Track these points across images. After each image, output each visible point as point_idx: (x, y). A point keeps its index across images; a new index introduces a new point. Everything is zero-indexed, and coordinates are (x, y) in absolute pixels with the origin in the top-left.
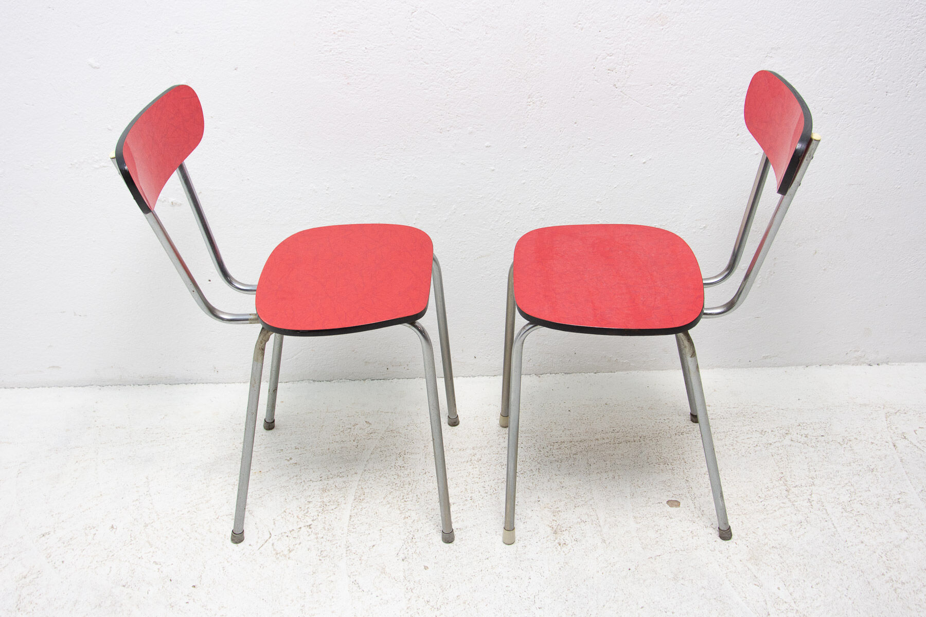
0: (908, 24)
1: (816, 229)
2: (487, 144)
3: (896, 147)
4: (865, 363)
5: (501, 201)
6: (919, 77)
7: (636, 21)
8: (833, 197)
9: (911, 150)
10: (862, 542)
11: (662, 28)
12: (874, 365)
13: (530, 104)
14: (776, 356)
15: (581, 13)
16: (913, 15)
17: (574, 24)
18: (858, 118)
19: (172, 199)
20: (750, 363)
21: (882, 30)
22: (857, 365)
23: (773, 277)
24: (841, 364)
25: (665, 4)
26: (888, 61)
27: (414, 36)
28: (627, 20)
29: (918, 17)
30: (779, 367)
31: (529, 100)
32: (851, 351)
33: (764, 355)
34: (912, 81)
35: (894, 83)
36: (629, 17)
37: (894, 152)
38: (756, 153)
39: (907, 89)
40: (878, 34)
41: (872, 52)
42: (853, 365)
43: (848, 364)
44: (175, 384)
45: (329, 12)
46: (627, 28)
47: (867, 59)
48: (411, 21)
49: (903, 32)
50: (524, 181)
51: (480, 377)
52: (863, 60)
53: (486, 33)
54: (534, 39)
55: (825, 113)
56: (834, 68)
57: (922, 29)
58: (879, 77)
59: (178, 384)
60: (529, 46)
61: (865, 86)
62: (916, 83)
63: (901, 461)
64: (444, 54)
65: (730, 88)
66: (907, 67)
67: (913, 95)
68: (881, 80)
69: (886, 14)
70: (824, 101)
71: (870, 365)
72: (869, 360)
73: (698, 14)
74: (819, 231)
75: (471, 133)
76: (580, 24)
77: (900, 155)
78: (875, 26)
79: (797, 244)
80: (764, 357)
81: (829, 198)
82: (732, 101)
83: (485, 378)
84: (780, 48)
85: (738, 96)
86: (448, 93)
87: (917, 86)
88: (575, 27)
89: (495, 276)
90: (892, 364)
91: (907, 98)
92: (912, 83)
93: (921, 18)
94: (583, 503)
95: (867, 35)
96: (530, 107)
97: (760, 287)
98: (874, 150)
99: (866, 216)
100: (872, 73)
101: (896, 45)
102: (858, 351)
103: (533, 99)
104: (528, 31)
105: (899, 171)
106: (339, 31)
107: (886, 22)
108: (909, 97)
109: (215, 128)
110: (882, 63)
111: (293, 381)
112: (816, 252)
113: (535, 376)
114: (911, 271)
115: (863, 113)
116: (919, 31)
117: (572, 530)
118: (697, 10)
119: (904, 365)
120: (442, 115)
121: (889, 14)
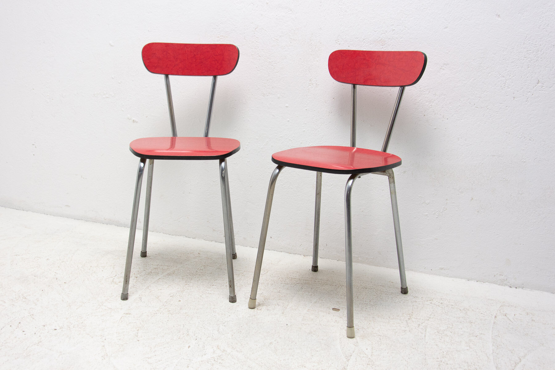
0: (525, 55)
1: (472, 183)
2: (287, 105)
3: (521, 134)
4: (507, 285)
5: (292, 140)
6: (534, 89)
7: (368, 42)
8: (482, 162)
9: (531, 137)
10: (437, 345)
11: (382, 47)
12: (513, 288)
13: (310, 84)
14: (448, 269)
15: (339, 35)
16: (527, 50)
17: (336, 41)
18: (497, 113)
19: (134, 119)
20: (431, 271)
21: (509, 58)
22: (502, 285)
23: (445, 212)
24: (491, 283)
25: (384, 33)
26: (514, 77)
27: (256, 41)
28: (364, 41)
29: (531, 51)
30: (450, 277)
31: (310, 82)
32: (497, 274)
33: (440, 267)
34: (529, 92)
35: (518, 92)
36: (364, 39)
37: (520, 137)
38: (435, 128)
39: (526, 97)
40: (507, 61)
41: (504, 71)
42: (499, 285)
43: (496, 284)
44: (120, 226)
45: (217, 26)
46: (364, 46)
47: (501, 75)
48: (254, 33)
49: (522, 60)
50: (304, 130)
51: (272, 251)
52: (498, 76)
53: (291, 43)
54: (315, 48)
55: (476, 107)
56: (481, 79)
57: (534, 59)
58: (509, 87)
59: (121, 226)
60: (312, 51)
61: (500, 92)
62: (532, 93)
63: (494, 323)
64: (269, 52)
65: (420, 86)
66: (526, 82)
67: (531, 101)
68: (510, 89)
69: (510, 48)
70: (476, 99)
71: (510, 287)
72: (510, 284)
73: (402, 40)
74: (474, 184)
75: (279, 98)
76: (338, 41)
77: (525, 139)
78: (505, 55)
79: (460, 191)
80: (440, 268)
81: (480, 163)
82: (421, 94)
83: (275, 252)
84: (448, 64)
85: (424, 91)
86: (269, 74)
87: (533, 96)
88: (336, 43)
89: (285, 186)
90: (526, 289)
91: (527, 102)
92: (530, 93)
93: (532, 52)
94: (285, 299)
95: (500, 60)
96: (310, 86)
97: (437, 217)
98: (508, 134)
99: (504, 179)
100: (504, 84)
101: (518, 68)
102: (502, 276)
103: (312, 82)
104: (312, 43)
105: (524, 150)
106: (221, 36)
107: (511, 53)
108: (528, 102)
109: (159, 82)
110: (510, 79)
111: (176, 235)
112: (472, 199)
113: (303, 256)
114: (535, 222)
115: (500, 109)
116: (532, 60)
117: (269, 306)
118: (401, 38)
119: (533, 291)
120: (265, 86)
121: (512, 48)
